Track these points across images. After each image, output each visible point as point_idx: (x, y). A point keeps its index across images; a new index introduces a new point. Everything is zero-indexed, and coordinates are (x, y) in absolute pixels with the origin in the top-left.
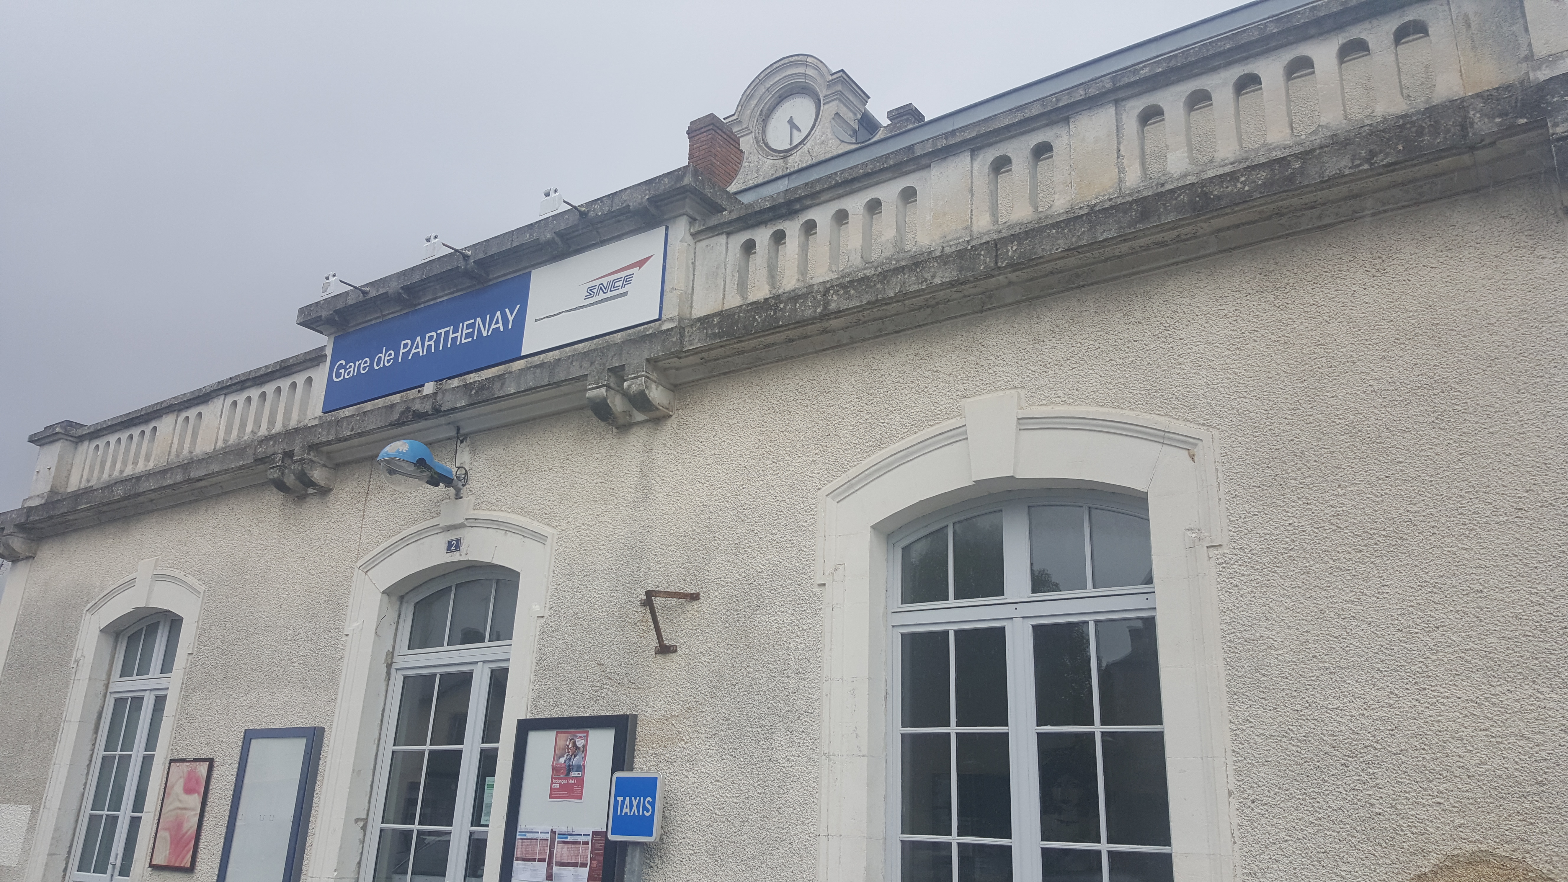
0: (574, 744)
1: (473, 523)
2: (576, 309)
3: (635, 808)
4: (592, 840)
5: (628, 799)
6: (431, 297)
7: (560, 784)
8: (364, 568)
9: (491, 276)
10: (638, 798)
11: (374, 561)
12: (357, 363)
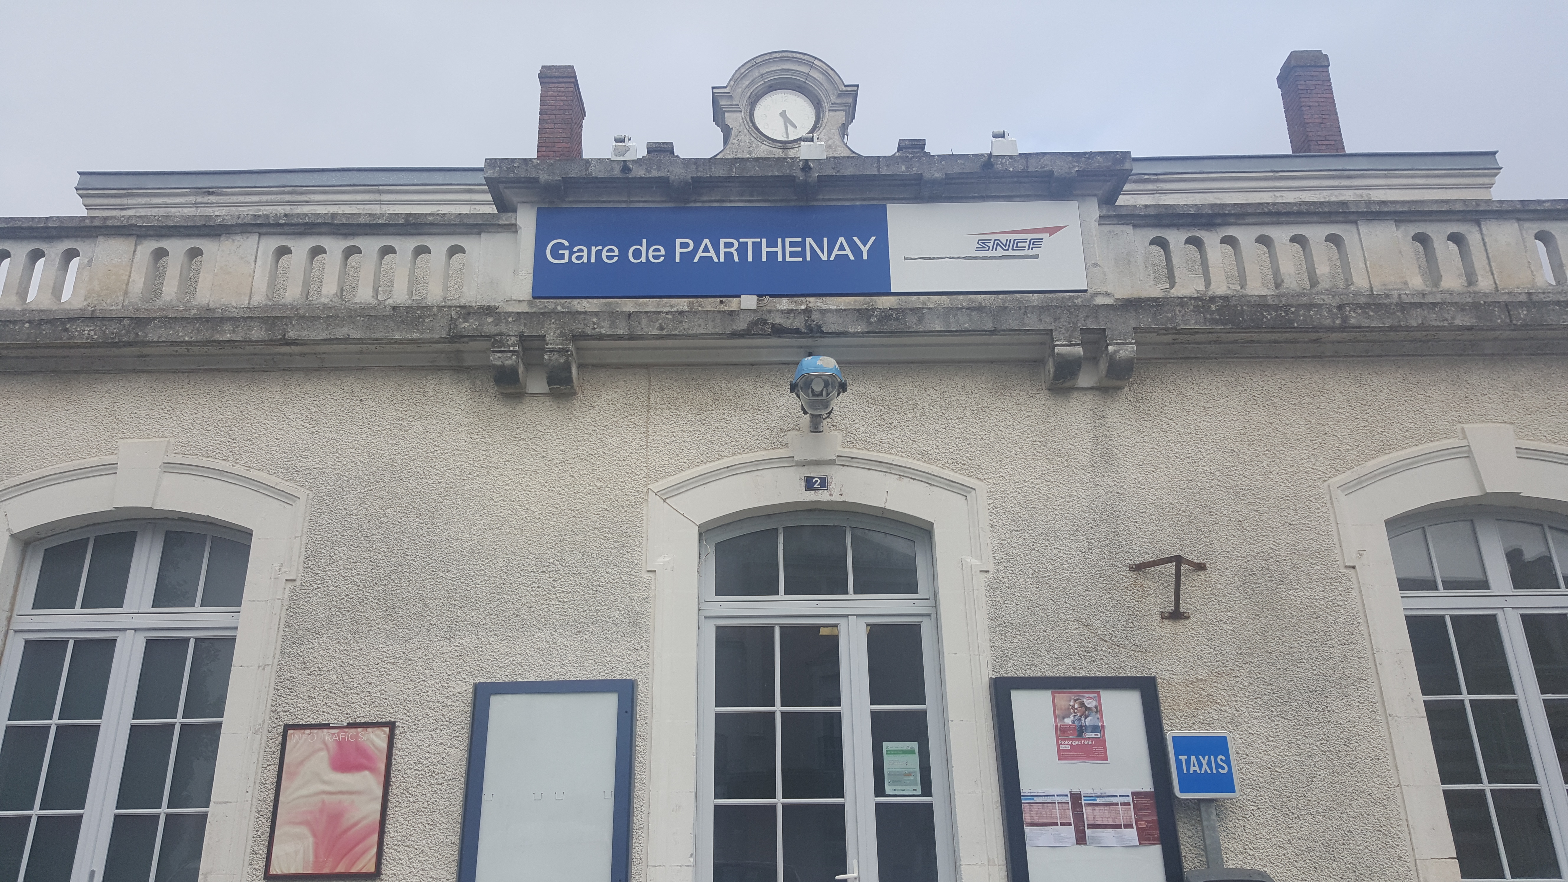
0: (1082, 704)
1: (850, 461)
2: (965, 258)
3: (1205, 766)
4: (1133, 801)
5: (1193, 758)
6: (717, 198)
7: (1071, 745)
8: (662, 494)
9: (820, 197)
10: (1207, 757)
11: (679, 488)
12: (594, 249)
